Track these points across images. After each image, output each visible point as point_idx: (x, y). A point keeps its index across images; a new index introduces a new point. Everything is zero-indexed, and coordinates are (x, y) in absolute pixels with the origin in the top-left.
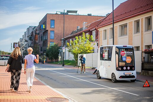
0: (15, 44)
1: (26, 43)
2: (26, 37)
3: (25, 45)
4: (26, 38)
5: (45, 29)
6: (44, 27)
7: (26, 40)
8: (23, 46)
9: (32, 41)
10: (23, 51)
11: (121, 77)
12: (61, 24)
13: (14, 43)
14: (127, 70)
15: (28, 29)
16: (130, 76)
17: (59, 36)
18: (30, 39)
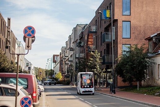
0: (56, 57)
1: (72, 53)
2: (72, 42)
3: (69, 56)
4: (72, 44)
5: (110, 18)
6: (108, 15)
7: (72, 48)
8: (67, 58)
9: (82, 49)
10: (66, 67)
11: (83, 92)
12: (144, 6)
13: (54, 56)
14: (87, 87)
15: (75, 30)
16: (89, 91)
17: (140, 31)
18: (79, 45)
